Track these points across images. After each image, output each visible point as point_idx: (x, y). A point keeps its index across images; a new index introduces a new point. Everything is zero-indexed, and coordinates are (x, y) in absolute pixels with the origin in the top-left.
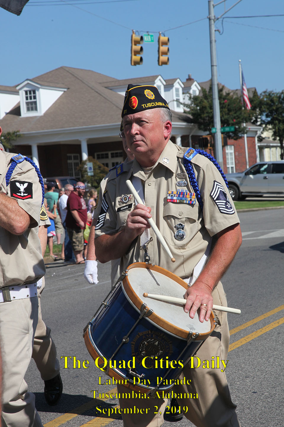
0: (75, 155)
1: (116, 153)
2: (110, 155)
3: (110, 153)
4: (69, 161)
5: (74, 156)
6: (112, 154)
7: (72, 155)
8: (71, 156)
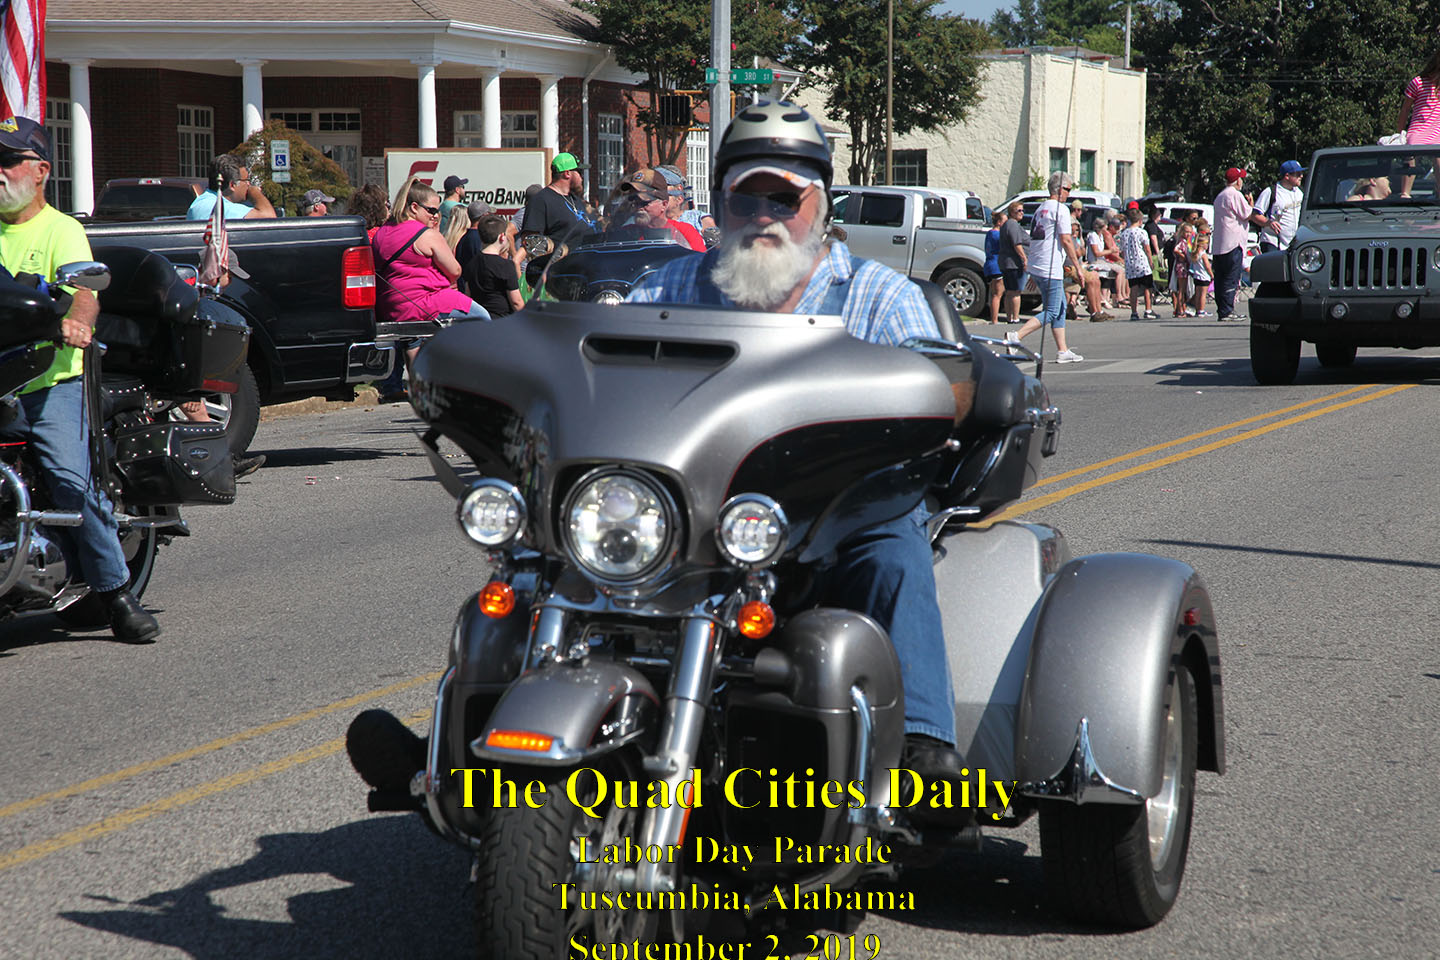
0: (200, 108)
1: (341, 117)
2: (316, 122)
3: (316, 113)
4: (181, 129)
5: (196, 112)
6: (322, 116)
7: (192, 109)
8: (188, 112)
